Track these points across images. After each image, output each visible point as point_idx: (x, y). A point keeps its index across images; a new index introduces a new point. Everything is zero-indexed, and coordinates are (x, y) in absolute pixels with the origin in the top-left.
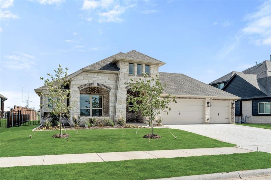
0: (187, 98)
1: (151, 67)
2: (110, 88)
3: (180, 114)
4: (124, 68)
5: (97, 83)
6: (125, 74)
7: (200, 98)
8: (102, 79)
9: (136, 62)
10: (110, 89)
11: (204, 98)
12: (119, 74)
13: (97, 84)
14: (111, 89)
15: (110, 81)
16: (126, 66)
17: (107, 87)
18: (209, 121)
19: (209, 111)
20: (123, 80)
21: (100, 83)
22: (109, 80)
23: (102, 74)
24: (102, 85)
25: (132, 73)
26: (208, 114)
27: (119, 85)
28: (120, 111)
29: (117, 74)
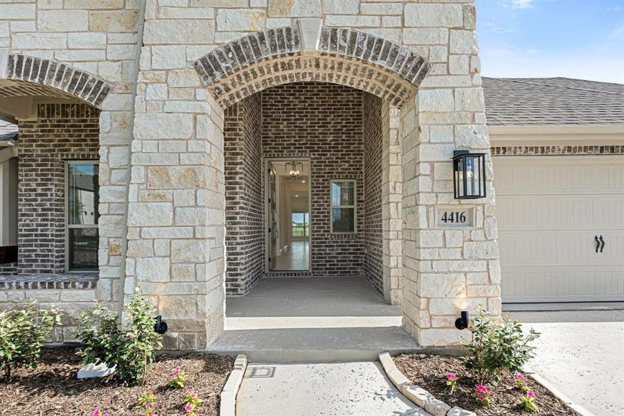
2: (100, 83)
3: (600, 243)
5: (11, 58)
8: (42, 26)
10: (102, 90)
13: (5, 61)
14: (104, 94)
15: (100, 38)
17: (79, 79)
21: (26, 54)
22: (90, 30)
24: (41, 67)
27: (145, 52)
28: (161, 249)
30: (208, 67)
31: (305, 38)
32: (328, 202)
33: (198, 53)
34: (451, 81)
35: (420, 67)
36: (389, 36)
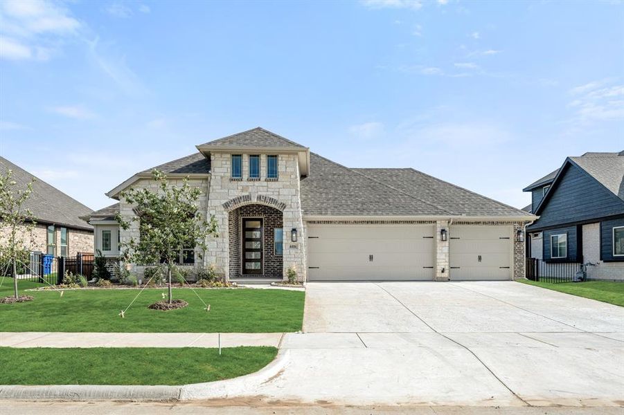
0: (388, 222)
1: (280, 158)
3: (371, 258)
4: (221, 167)
6: (222, 177)
7: (420, 222)
9: (245, 153)
11: (433, 220)
12: (209, 178)
16: (224, 163)
18: (446, 275)
19: (446, 250)
20: (217, 191)
23: (178, 181)
25: (238, 176)
26: (443, 257)
27: (209, 201)
29: (207, 179)
30: (226, 205)
31: (252, 198)
32: (273, 240)
33: (224, 202)
34: (292, 210)
35: (284, 206)
36: (275, 197)
